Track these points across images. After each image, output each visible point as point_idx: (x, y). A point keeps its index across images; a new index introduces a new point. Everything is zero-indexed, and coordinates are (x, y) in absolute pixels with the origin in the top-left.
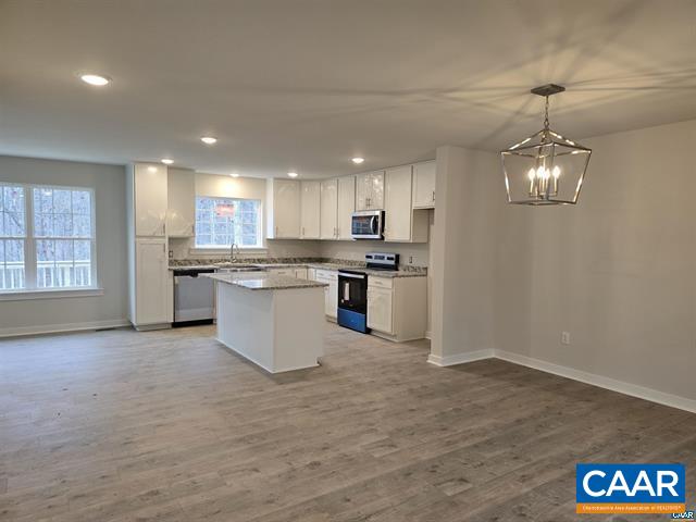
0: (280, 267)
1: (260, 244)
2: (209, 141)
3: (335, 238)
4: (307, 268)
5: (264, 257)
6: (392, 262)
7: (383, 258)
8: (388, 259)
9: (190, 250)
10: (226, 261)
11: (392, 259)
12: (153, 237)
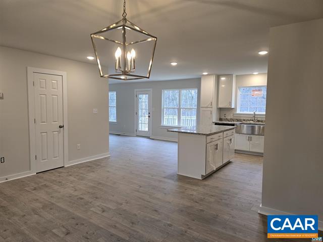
2: (174, 64)
9: (234, 114)
12: (207, 107)
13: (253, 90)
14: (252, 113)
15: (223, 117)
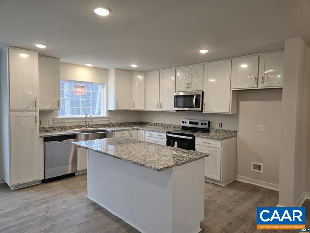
0: (122, 130)
1: (104, 114)
3: (157, 109)
4: (138, 129)
5: (107, 123)
6: (206, 127)
7: (197, 123)
8: (202, 124)
9: (54, 119)
10: (81, 127)
11: (206, 124)
12: (26, 110)
13: (75, 87)
14: (84, 116)
15: (46, 126)
